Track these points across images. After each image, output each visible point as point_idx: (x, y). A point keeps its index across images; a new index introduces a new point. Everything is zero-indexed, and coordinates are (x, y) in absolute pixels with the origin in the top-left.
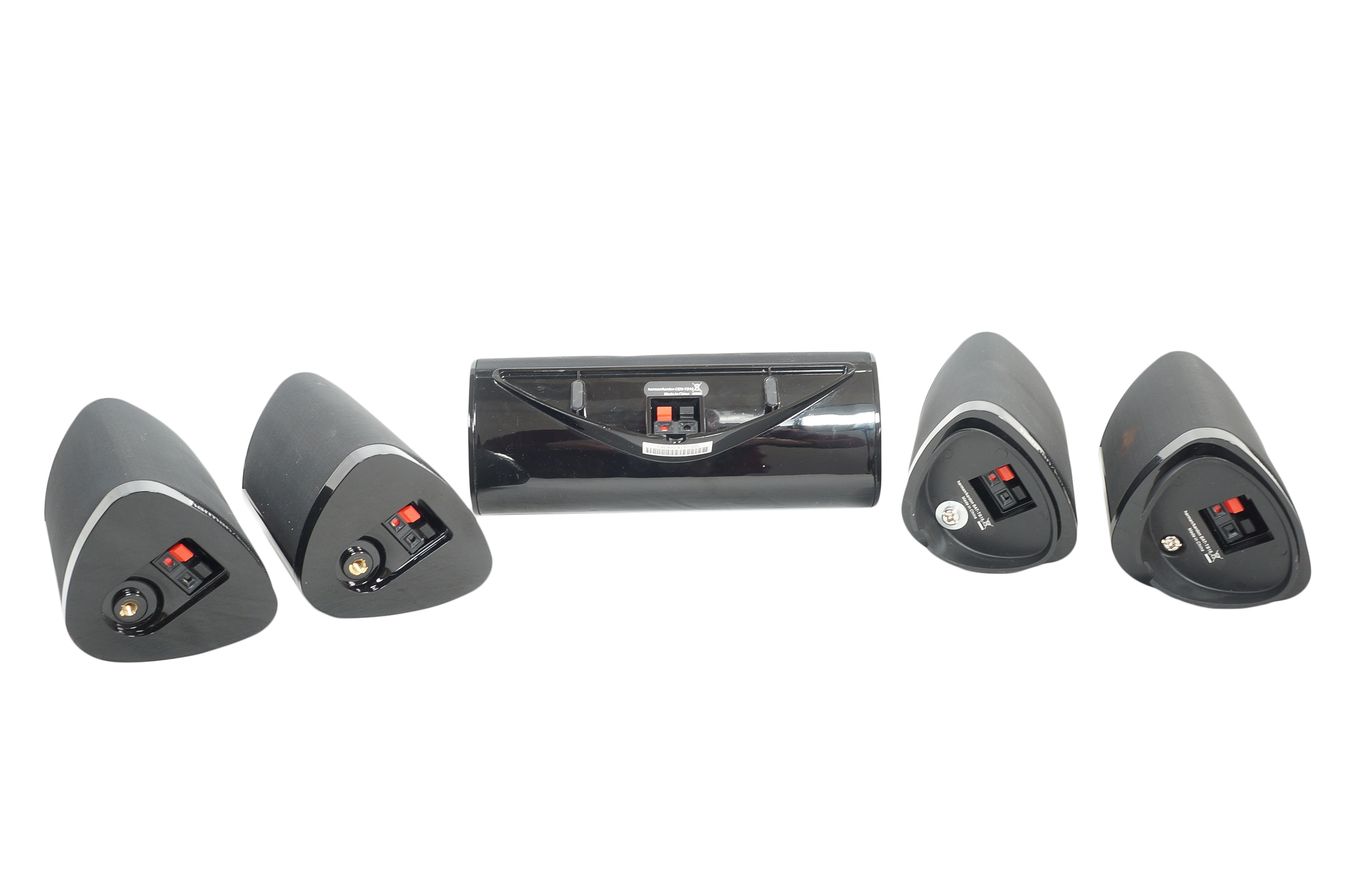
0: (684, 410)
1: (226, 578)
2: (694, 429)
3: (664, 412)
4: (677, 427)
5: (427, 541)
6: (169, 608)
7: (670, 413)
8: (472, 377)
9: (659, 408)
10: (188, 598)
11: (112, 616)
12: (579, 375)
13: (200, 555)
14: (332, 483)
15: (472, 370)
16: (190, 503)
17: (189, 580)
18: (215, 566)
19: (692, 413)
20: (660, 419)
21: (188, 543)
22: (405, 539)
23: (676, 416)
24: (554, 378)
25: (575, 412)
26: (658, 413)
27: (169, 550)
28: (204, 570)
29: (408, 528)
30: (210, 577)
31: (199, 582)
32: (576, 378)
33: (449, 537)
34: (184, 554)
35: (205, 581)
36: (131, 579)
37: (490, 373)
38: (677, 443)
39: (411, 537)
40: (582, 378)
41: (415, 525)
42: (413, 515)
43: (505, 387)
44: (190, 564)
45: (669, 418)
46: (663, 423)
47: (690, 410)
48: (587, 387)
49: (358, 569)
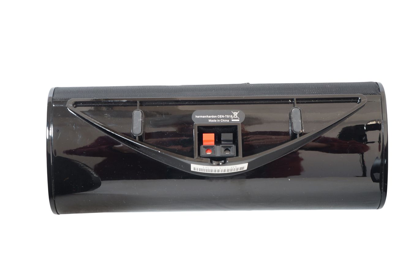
0: (225, 136)
2: (232, 152)
3: (209, 138)
4: (219, 151)
7: (213, 139)
8: (49, 105)
9: (204, 135)
12: (138, 104)
15: (49, 98)
19: (232, 139)
20: (205, 144)
23: (218, 141)
24: (118, 106)
25: (135, 138)
26: (204, 139)
32: (136, 107)
37: (65, 102)
38: (218, 165)
40: (141, 107)
43: (78, 115)
45: (213, 143)
46: (208, 148)
47: (230, 136)
48: (146, 115)
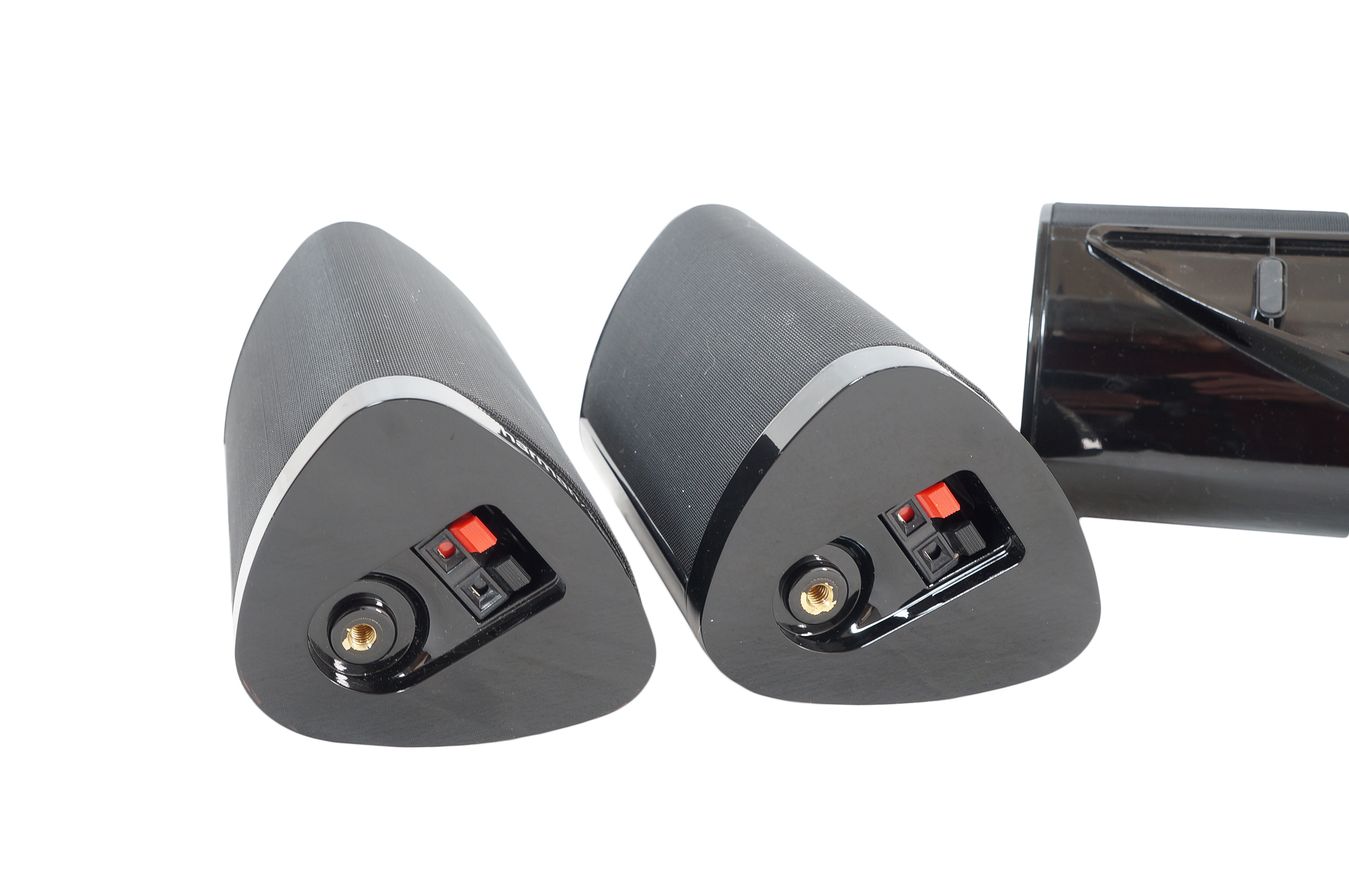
1: (557, 594)
5: (965, 559)
6: (436, 645)
10: (473, 628)
11: (327, 649)
12: (1273, 247)
13: (511, 543)
14: (780, 431)
16: (494, 427)
17: (482, 591)
18: (537, 567)
21: (491, 517)
22: (921, 553)
27: (449, 527)
28: (513, 572)
29: (929, 528)
30: (524, 591)
31: (500, 597)
32: (1266, 252)
33: (1016, 554)
34: (481, 538)
35: (513, 596)
36: (370, 577)
37: (1082, 232)
39: (932, 547)
40: (1279, 252)
41: (944, 525)
42: (946, 504)
44: (489, 559)
49: (817, 605)
